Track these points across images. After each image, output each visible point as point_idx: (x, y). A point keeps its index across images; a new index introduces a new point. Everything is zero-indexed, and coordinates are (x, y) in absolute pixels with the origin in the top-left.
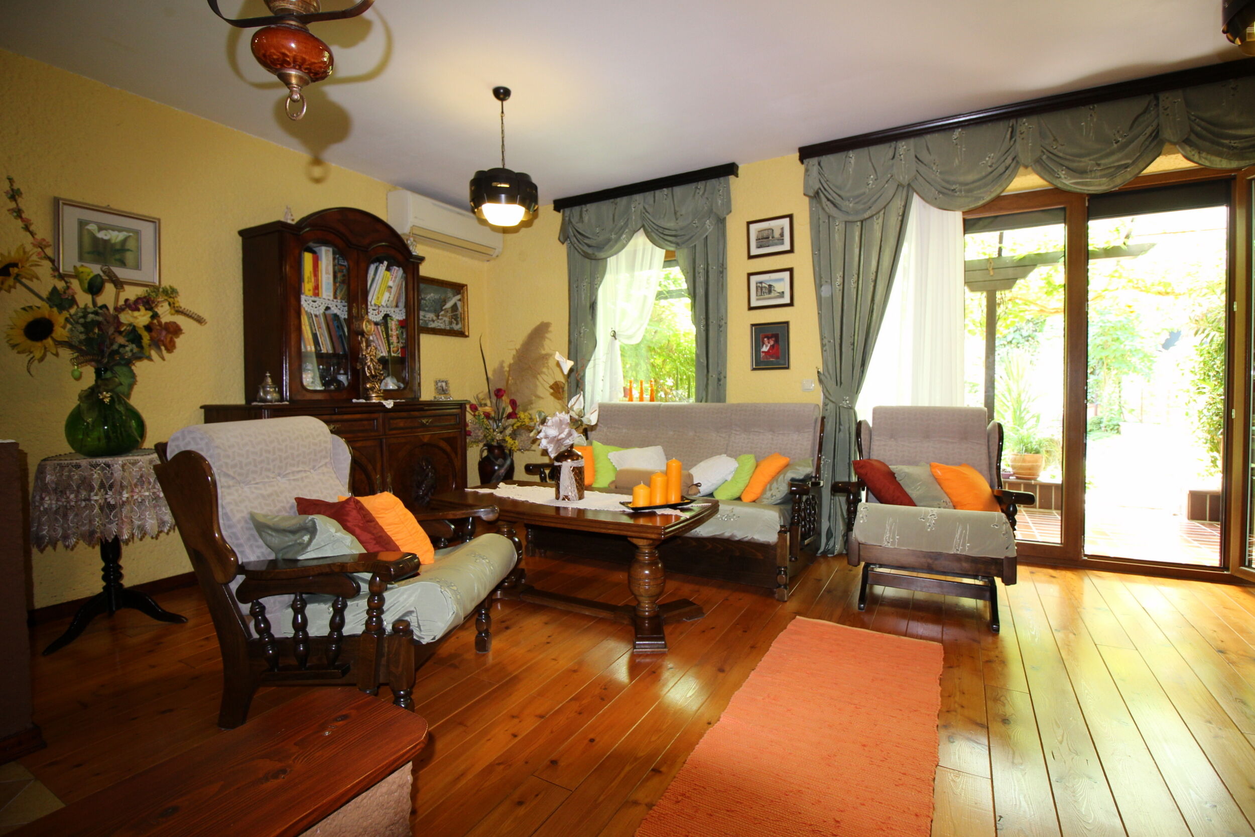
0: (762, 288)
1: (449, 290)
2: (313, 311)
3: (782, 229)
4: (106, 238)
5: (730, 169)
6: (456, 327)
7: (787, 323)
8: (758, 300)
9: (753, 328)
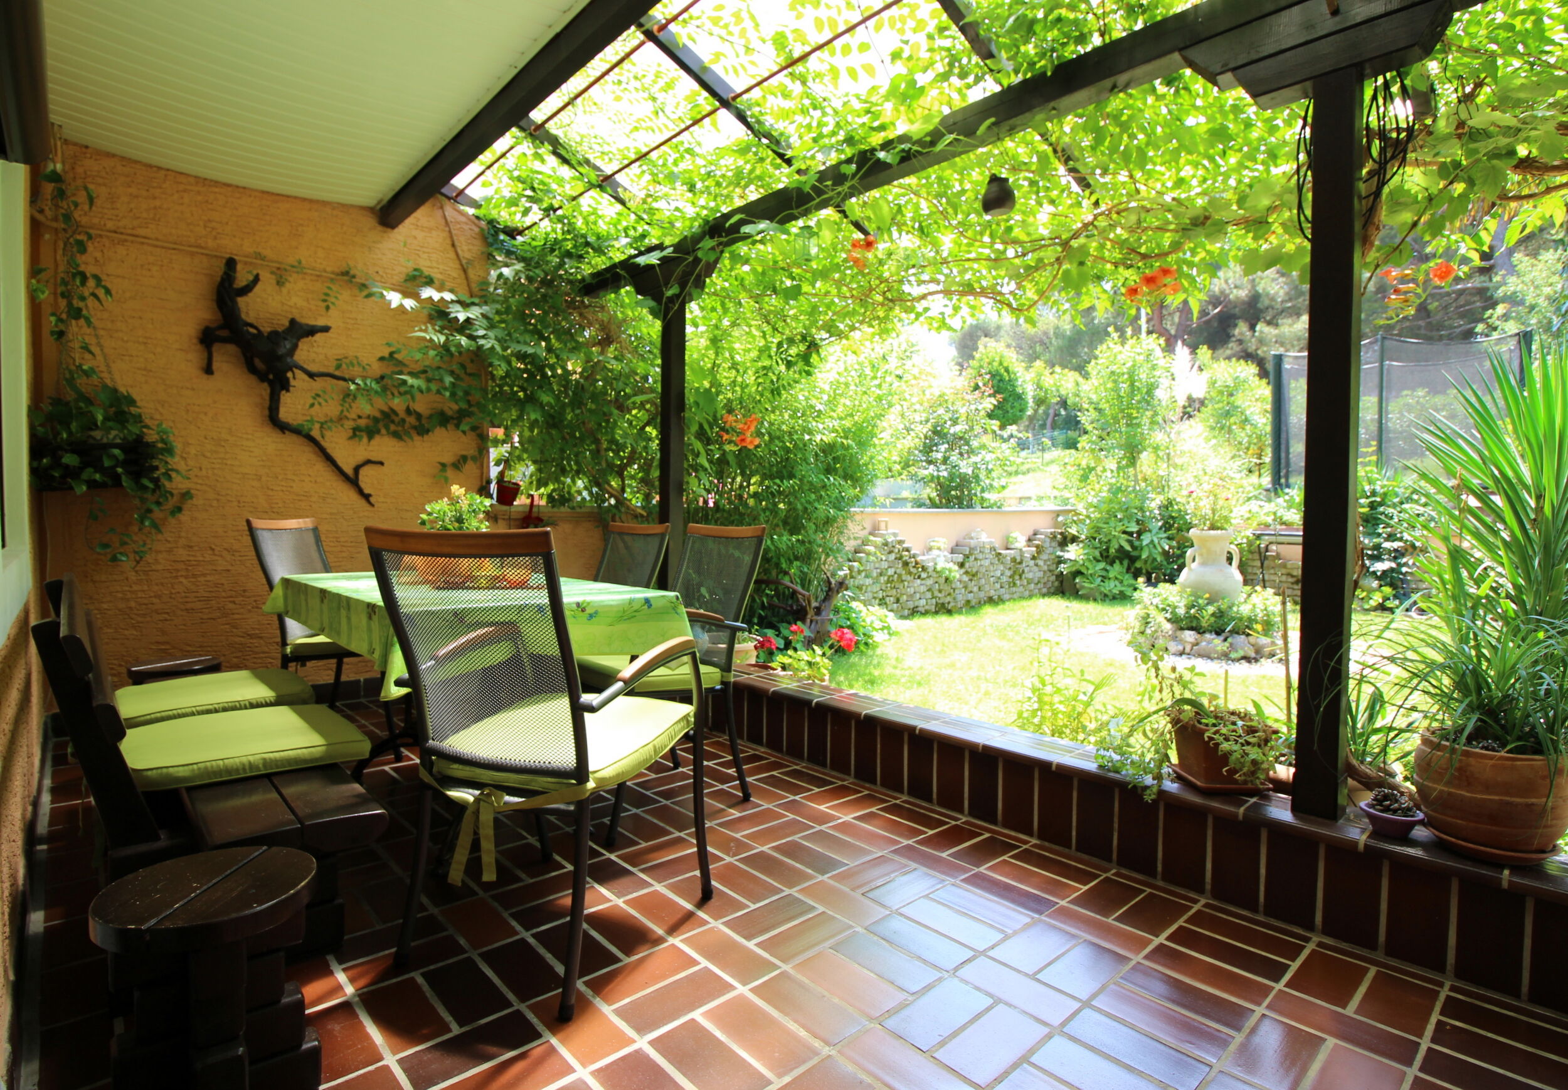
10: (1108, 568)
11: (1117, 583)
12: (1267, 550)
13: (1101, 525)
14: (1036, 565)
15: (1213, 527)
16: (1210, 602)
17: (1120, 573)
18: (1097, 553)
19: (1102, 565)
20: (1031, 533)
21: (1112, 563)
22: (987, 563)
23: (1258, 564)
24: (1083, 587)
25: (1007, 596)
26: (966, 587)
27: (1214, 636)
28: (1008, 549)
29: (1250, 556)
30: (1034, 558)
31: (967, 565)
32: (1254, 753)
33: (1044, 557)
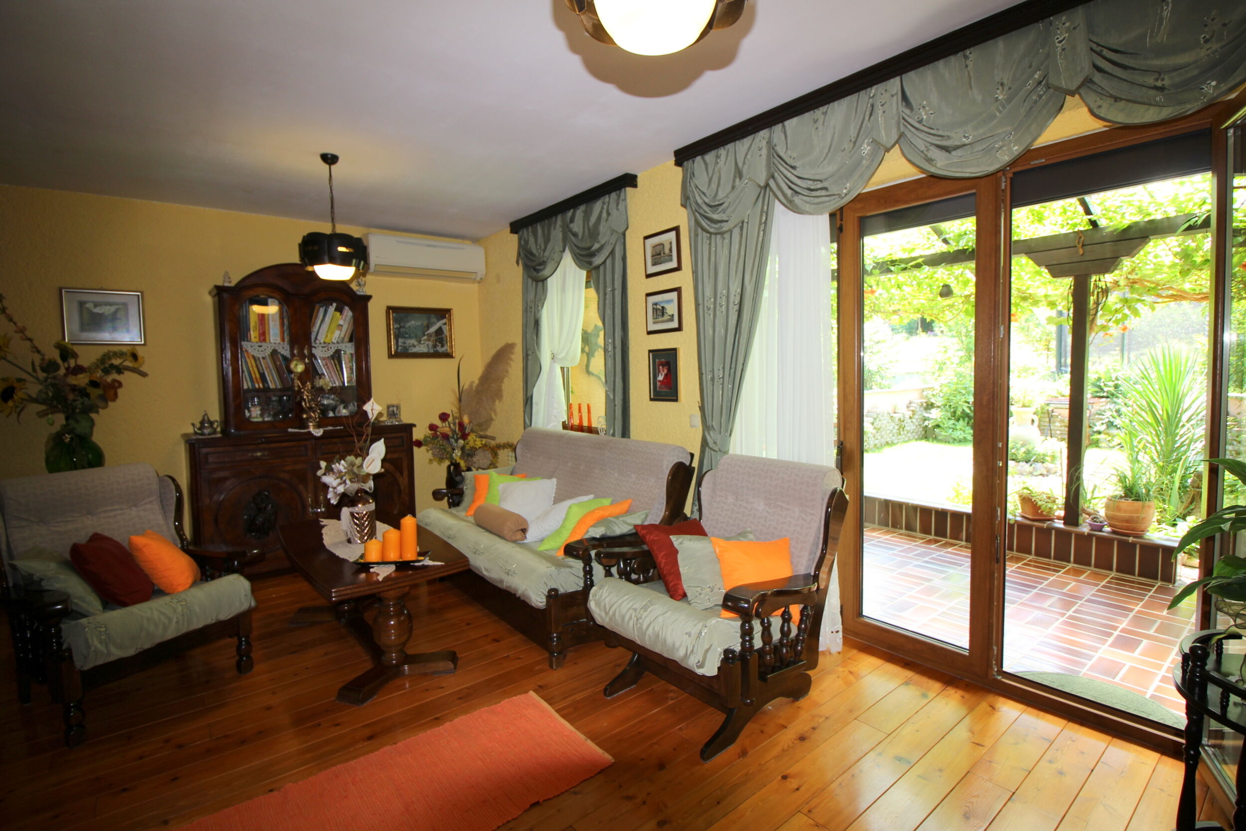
0: (657, 310)
1: (433, 315)
2: (259, 355)
3: (671, 243)
4: (100, 312)
5: (629, 180)
6: (440, 349)
7: (675, 350)
8: (654, 323)
9: (651, 354)
10: (956, 423)
11: (961, 432)
12: (1053, 411)
13: (951, 398)
14: (912, 422)
15: (1024, 406)
16: (1023, 446)
17: (964, 426)
18: (949, 415)
19: (952, 422)
20: (908, 402)
21: (958, 420)
22: (885, 422)
23: (1047, 420)
24: (942, 435)
25: (896, 441)
26: (874, 437)
27: (1024, 463)
28: (895, 413)
29: (1043, 415)
30: (911, 418)
31: (875, 424)
32: (1050, 505)
33: (916, 417)
